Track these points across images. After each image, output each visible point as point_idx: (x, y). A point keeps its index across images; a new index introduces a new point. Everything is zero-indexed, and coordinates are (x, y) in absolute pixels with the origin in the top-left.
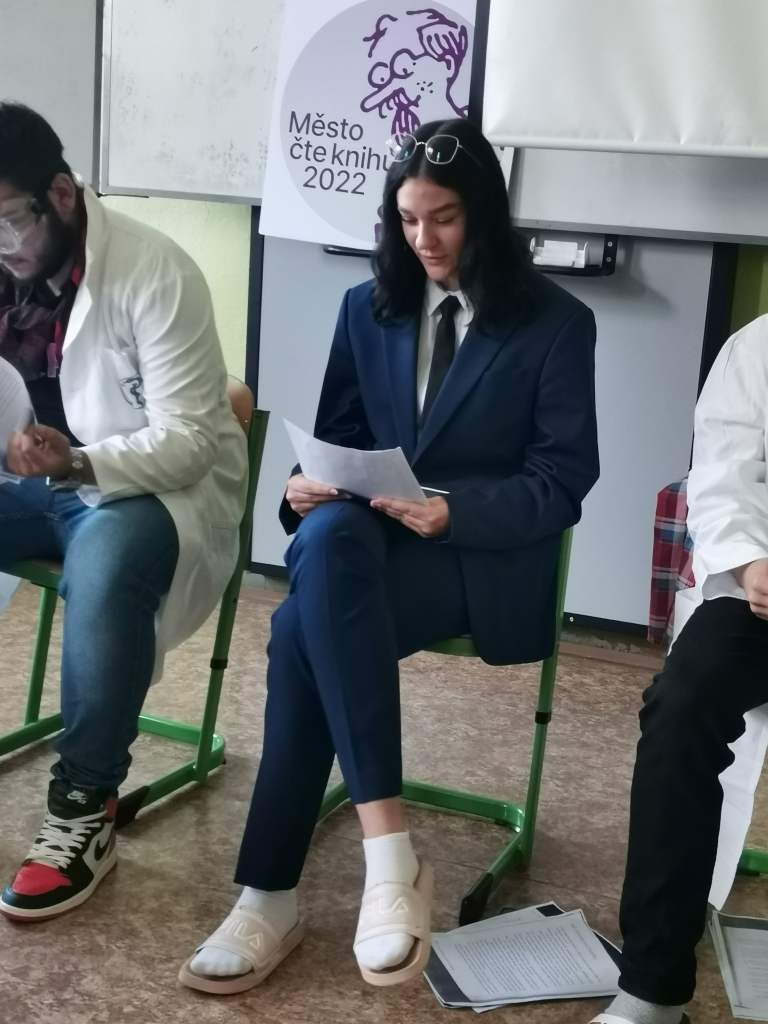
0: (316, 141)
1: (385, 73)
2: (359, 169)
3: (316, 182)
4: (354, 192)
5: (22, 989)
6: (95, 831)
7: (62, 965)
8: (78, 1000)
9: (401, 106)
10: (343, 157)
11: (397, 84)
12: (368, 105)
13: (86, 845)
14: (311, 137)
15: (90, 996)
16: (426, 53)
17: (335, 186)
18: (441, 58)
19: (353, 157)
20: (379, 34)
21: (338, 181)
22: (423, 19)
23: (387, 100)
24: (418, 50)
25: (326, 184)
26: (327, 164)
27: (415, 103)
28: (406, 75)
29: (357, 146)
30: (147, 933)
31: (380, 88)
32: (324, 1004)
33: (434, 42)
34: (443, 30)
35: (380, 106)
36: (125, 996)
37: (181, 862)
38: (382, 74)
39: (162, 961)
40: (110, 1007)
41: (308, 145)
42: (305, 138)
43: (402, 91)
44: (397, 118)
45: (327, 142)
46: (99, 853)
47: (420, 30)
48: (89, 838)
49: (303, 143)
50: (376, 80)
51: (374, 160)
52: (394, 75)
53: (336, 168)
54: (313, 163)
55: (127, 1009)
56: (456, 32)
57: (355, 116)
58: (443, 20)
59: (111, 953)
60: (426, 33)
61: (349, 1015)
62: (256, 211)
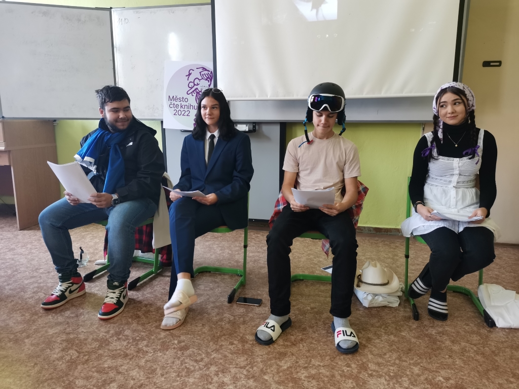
0: (176, 103)
1: (192, 84)
2: (188, 110)
3: (177, 113)
5: (108, 337)
6: (122, 292)
7: (119, 329)
8: (124, 338)
9: (197, 92)
10: (183, 107)
11: (195, 87)
12: (189, 93)
13: (120, 296)
14: (174, 102)
15: (127, 336)
16: (202, 79)
17: (182, 114)
18: (206, 80)
19: (186, 106)
20: (190, 74)
21: (183, 113)
22: (201, 70)
23: (193, 91)
24: (200, 78)
25: (180, 114)
26: (179, 109)
28: (198, 85)
29: (187, 104)
30: (143, 317)
31: (191, 88)
32: (192, 329)
35: (192, 93)
36: (137, 335)
37: (152, 296)
38: (192, 85)
39: (147, 324)
40: (133, 338)
41: (174, 104)
42: (173, 102)
43: (197, 88)
44: (197, 96)
46: (124, 297)
47: (200, 73)
48: (121, 294)
49: (172, 103)
50: (190, 86)
52: (195, 85)
53: (182, 109)
54: (176, 109)
55: (137, 338)
56: (210, 73)
57: (186, 96)
58: (206, 70)
59: (133, 323)
60: (202, 73)
61: (199, 331)
62: (162, 122)
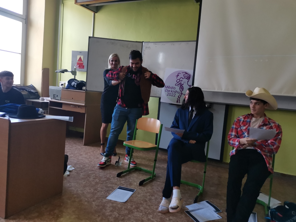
4: (174, 96)
12: (176, 85)
27: (183, 85)
33: (186, 77)
34: (187, 75)
45: (170, 90)
51: (177, 92)
